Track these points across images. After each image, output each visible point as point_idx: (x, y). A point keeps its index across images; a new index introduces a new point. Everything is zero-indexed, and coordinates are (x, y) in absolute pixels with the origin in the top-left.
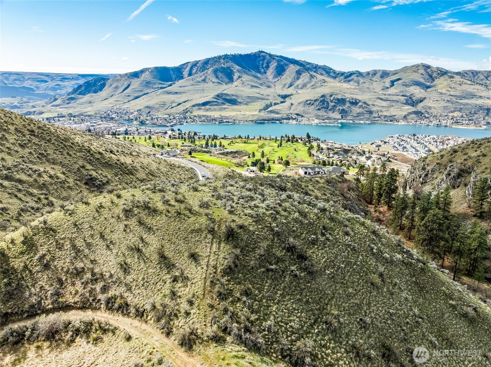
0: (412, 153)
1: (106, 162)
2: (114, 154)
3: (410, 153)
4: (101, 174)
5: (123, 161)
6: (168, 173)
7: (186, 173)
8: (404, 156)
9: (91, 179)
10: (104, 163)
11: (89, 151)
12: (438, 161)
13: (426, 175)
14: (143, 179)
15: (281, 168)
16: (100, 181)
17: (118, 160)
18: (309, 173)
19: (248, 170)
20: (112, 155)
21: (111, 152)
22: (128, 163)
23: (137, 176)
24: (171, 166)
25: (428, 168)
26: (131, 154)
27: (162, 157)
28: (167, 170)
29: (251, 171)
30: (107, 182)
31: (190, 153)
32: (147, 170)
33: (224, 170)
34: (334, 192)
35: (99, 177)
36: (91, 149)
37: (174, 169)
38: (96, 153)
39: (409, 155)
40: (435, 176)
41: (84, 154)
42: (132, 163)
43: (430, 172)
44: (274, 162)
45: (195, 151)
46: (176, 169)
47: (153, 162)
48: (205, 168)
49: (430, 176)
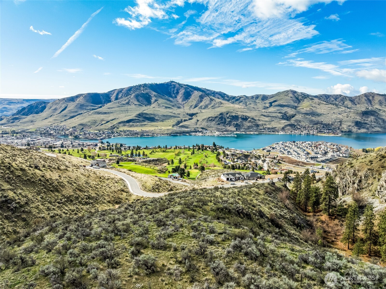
0: (296, 156)
1: (28, 179)
2: (39, 169)
3: (294, 156)
4: (20, 194)
5: (48, 177)
6: (98, 186)
7: (116, 184)
8: (289, 158)
9: (6, 201)
10: (25, 181)
11: (9, 168)
12: (369, 167)
13: (360, 181)
14: (70, 196)
15: (198, 172)
16: (16, 203)
17: (43, 177)
18: (231, 179)
19: (172, 177)
20: (37, 171)
21: (36, 167)
22: (54, 178)
23: (64, 193)
24: (100, 178)
25: (360, 174)
26: (58, 168)
27: (92, 168)
28: (97, 183)
29: (174, 178)
30: (26, 203)
31: (118, 163)
32: (75, 185)
33: (152, 179)
34: (277, 204)
35: (17, 198)
36: (12, 166)
37: (104, 182)
38: (17, 169)
39: (293, 158)
40: (370, 182)
41: (2, 171)
42: (58, 178)
43: (363, 178)
44: (191, 168)
45: (122, 160)
46: (106, 181)
47: (81, 176)
48: (133, 178)
49: (363, 182)
